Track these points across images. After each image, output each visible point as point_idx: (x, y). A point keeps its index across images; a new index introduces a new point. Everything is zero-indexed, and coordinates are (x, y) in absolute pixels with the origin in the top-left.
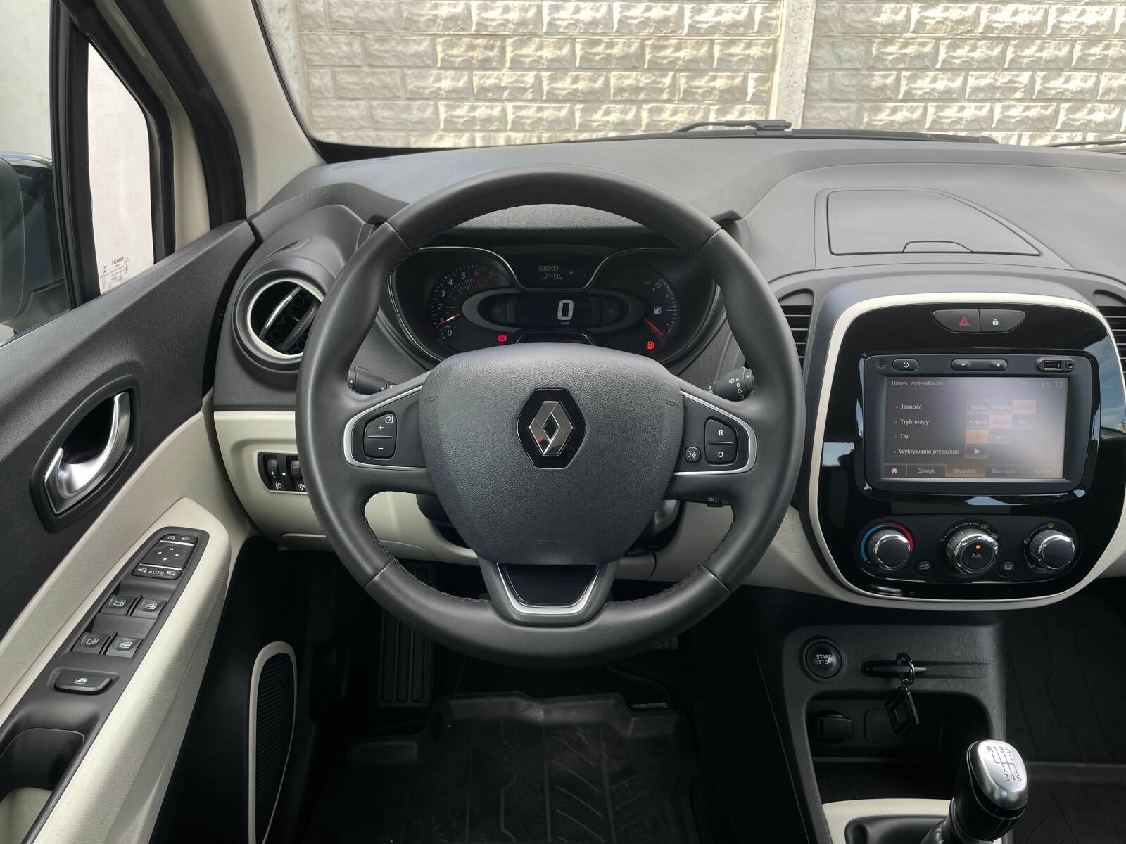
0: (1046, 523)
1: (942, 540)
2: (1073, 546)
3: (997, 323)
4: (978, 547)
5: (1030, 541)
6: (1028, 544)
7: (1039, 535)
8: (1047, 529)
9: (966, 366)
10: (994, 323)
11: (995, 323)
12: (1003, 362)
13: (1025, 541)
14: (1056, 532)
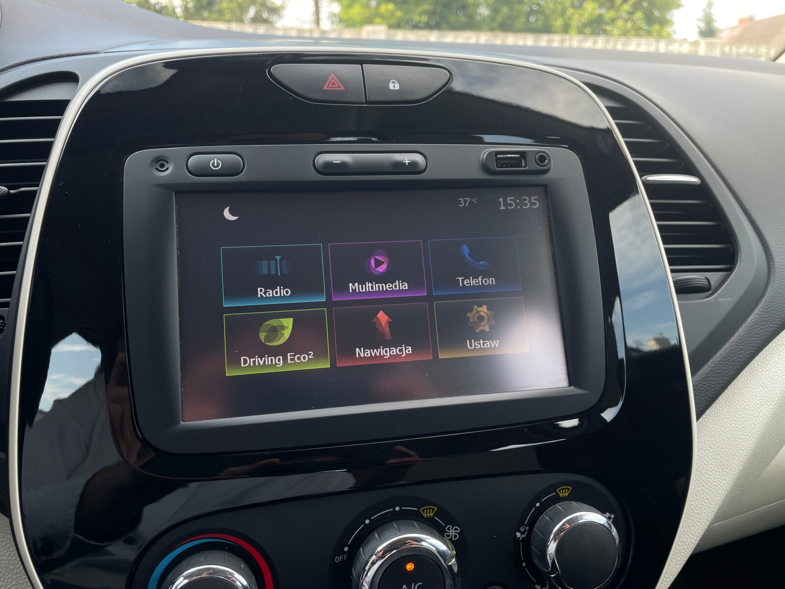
0: (553, 488)
1: (338, 559)
2: (614, 531)
3: (397, 87)
4: (410, 567)
5: (530, 531)
6: (527, 541)
7: (545, 517)
8: (557, 499)
9: (343, 164)
10: (391, 86)
11: (394, 86)
12: (418, 158)
13: (518, 534)
14: (575, 504)
